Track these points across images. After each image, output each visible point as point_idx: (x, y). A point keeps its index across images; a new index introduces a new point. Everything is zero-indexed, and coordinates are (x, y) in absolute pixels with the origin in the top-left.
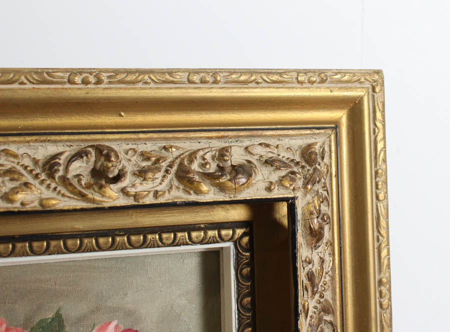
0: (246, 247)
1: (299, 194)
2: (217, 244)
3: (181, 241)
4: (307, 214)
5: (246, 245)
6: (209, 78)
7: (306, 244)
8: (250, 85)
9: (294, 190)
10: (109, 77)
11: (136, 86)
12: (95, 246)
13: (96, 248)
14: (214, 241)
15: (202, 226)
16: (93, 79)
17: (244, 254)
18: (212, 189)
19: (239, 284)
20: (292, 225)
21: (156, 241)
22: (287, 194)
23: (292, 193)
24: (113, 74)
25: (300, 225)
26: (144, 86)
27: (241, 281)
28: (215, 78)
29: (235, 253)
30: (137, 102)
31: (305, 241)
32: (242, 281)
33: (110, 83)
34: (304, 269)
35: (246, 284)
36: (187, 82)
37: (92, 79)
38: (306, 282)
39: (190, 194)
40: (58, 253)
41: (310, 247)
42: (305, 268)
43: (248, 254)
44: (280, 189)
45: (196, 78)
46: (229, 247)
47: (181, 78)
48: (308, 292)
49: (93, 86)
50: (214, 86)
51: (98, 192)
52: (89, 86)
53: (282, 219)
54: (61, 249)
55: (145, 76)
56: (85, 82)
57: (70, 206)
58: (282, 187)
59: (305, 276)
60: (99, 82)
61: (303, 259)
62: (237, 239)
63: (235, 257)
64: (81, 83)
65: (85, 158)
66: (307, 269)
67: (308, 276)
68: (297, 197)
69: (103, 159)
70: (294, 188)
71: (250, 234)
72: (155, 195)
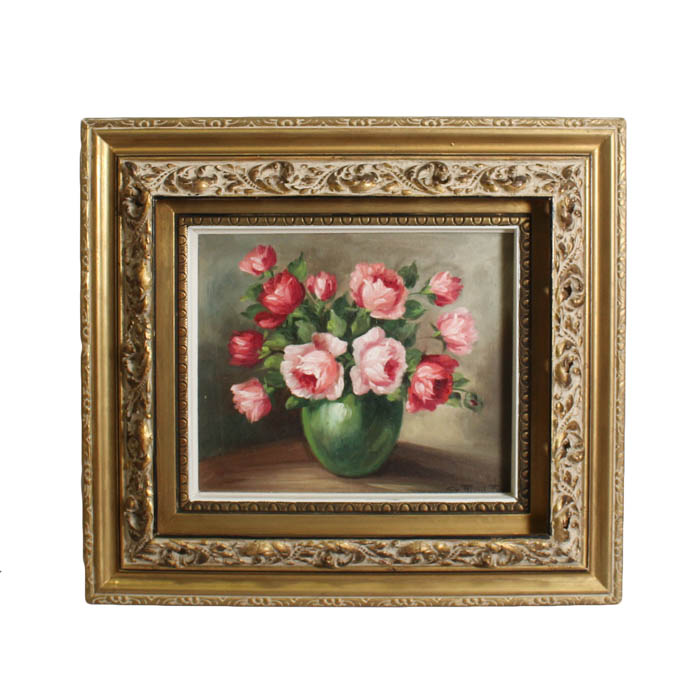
1: (555, 195)
2: (508, 226)
3: (486, 223)
4: (560, 208)
5: (527, 228)
6: (507, 123)
7: (559, 226)
10: (445, 122)
11: (461, 127)
12: (434, 222)
14: (506, 223)
15: (499, 214)
16: (435, 123)
17: (526, 233)
18: (501, 189)
21: (471, 221)
22: (548, 195)
23: (551, 194)
24: (447, 120)
26: (466, 127)
29: (520, 232)
31: (558, 224)
33: (446, 125)
35: (526, 252)
36: (492, 125)
38: (559, 250)
39: (487, 191)
40: (414, 225)
41: (562, 229)
42: (558, 241)
43: (528, 234)
44: (543, 191)
46: (516, 229)
47: (488, 123)
48: (560, 256)
49: (436, 127)
51: (435, 188)
52: (433, 127)
54: (415, 222)
55: (466, 121)
56: (431, 125)
57: (418, 195)
58: (545, 190)
59: (558, 246)
60: (439, 124)
61: (557, 235)
62: (522, 224)
63: (520, 235)
64: (428, 125)
65: (428, 169)
67: (560, 247)
68: (554, 197)
69: (438, 170)
70: (553, 191)
71: (529, 221)
72: (467, 191)
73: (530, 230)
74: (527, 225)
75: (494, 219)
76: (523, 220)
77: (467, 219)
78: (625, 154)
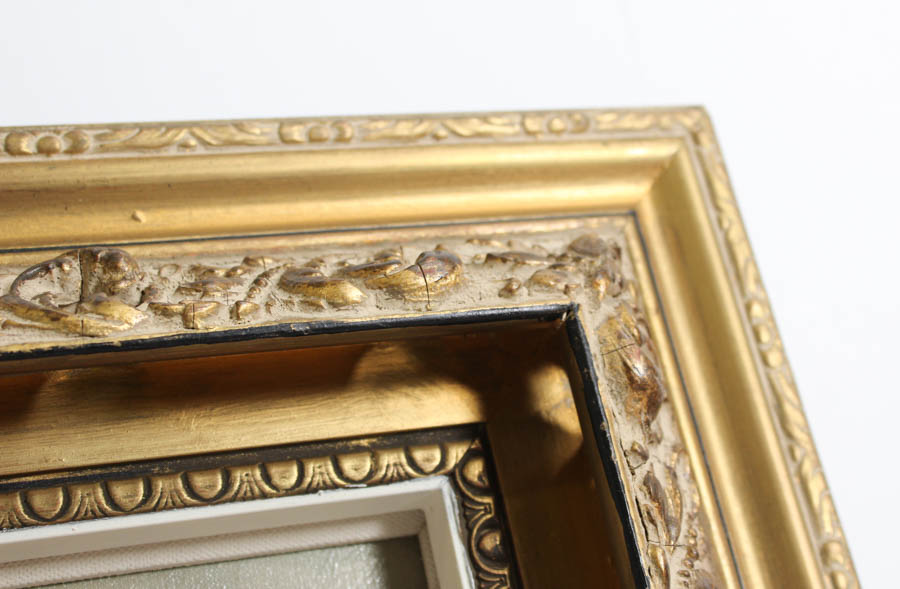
0: (480, 484)
1: (581, 298)
2: (407, 483)
3: (318, 478)
4: (611, 339)
5: (480, 478)
6: (329, 133)
7: (624, 414)
8: (422, 142)
9: (567, 290)
10: (98, 137)
11: (163, 153)
12: (103, 502)
13: (108, 509)
14: (398, 474)
15: (364, 443)
16: (62, 142)
17: (479, 500)
18: (372, 294)
19: (481, 575)
20: (581, 370)
21: (256, 481)
22: (554, 300)
23: (565, 297)
24: (107, 131)
25: (601, 366)
26: (181, 154)
27: (483, 566)
28: (342, 132)
29: (455, 501)
30: (169, 185)
31: (620, 405)
32: (488, 566)
33: (103, 149)
34: (633, 474)
35: (496, 572)
36: (278, 141)
37: (61, 144)
38: (645, 501)
39: (319, 308)
40: (12, 527)
41: (636, 421)
42: (636, 471)
43: (488, 500)
44: (534, 293)
45: (297, 133)
46: (439, 491)
47: (263, 134)
48: (656, 525)
49: (66, 158)
50: (341, 146)
51: (92, 312)
52: (55, 158)
53: (553, 413)
54: (18, 514)
55: (181, 131)
56: (44, 149)
57: (23, 344)
58: (537, 287)
59: (641, 490)
60: (76, 148)
61: (627, 447)
62: (456, 466)
63: (457, 512)
64: (36, 151)
65: (55, 271)
66: (641, 473)
67: (649, 489)
68: (579, 305)
69: (98, 269)
70: (567, 287)
71: (484, 453)
72: (235, 312)
73: (493, 484)
74: (475, 470)
75: (348, 465)
76: (457, 453)
77: (239, 475)
78: (734, 201)
